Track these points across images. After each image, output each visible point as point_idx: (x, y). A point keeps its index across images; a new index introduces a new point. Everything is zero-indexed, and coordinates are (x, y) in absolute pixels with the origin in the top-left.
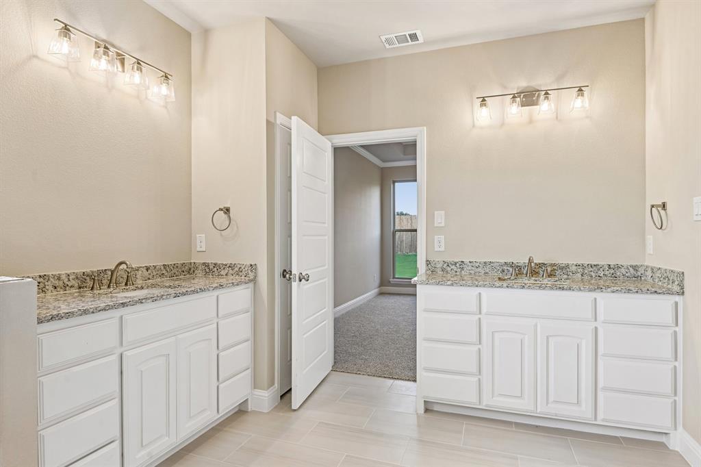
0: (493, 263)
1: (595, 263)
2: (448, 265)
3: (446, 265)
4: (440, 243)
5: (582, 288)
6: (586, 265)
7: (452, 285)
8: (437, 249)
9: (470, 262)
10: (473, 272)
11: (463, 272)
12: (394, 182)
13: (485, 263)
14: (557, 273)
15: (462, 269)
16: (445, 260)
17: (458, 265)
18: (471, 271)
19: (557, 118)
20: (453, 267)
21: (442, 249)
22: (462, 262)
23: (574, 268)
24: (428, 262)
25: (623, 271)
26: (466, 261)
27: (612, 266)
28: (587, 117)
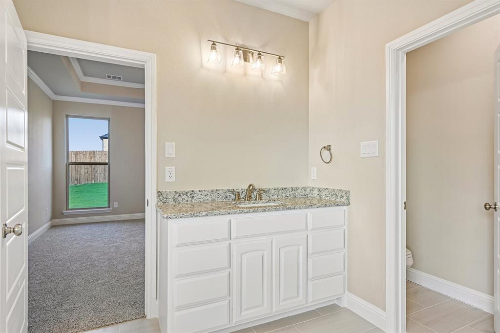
0: (219, 190)
1: (285, 187)
2: (179, 195)
3: (177, 195)
4: (171, 174)
5: (301, 207)
6: (279, 189)
7: (207, 215)
8: (167, 179)
9: (200, 191)
10: (202, 200)
11: (193, 201)
12: (67, 116)
13: (212, 191)
14: (263, 196)
15: (193, 197)
16: (177, 190)
17: (189, 194)
18: (200, 200)
19: (262, 76)
20: (185, 197)
21: (173, 179)
22: (193, 191)
23: (273, 191)
24: (159, 194)
25: (299, 191)
26: (196, 190)
27: (293, 189)
28: (280, 81)
